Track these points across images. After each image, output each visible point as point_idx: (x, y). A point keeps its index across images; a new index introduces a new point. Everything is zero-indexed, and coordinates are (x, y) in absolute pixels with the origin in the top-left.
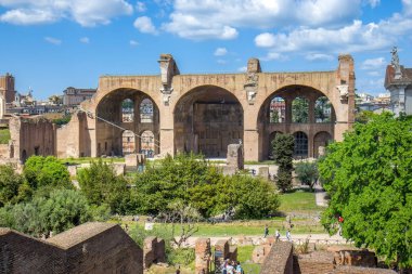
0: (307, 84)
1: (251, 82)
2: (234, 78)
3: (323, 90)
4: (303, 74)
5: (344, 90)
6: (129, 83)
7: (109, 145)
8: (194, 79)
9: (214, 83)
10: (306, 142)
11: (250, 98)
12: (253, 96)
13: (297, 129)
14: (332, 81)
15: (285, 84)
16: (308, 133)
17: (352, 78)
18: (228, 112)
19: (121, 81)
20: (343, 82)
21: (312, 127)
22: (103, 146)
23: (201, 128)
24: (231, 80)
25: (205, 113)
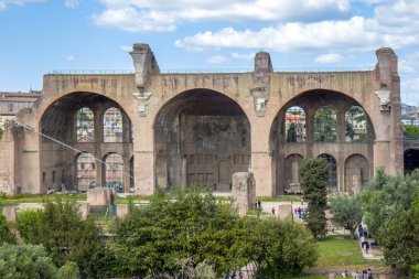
0: (335, 88)
1: (259, 85)
2: (236, 79)
3: (357, 97)
4: (331, 75)
5: (384, 97)
6: (89, 85)
7: (58, 174)
8: (181, 80)
9: (209, 85)
10: (335, 169)
11: (259, 107)
12: (262, 105)
13: (322, 151)
14: (369, 85)
15: (307, 88)
16: (336, 157)
17: (396, 80)
18: (227, 127)
19: (76, 82)
20: (383, 86)
21: (342, 148)
22: (49, 177)
23: (191, 150)
24: (233, 81)
25: (196, 128)
